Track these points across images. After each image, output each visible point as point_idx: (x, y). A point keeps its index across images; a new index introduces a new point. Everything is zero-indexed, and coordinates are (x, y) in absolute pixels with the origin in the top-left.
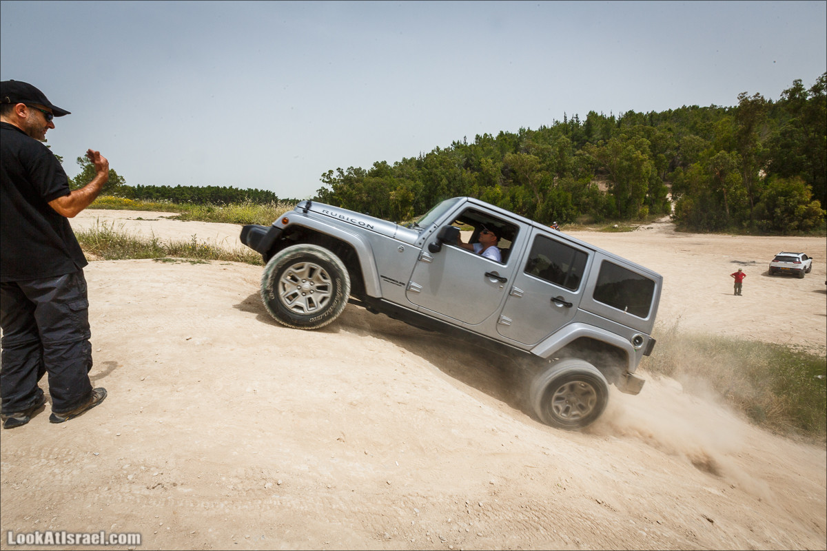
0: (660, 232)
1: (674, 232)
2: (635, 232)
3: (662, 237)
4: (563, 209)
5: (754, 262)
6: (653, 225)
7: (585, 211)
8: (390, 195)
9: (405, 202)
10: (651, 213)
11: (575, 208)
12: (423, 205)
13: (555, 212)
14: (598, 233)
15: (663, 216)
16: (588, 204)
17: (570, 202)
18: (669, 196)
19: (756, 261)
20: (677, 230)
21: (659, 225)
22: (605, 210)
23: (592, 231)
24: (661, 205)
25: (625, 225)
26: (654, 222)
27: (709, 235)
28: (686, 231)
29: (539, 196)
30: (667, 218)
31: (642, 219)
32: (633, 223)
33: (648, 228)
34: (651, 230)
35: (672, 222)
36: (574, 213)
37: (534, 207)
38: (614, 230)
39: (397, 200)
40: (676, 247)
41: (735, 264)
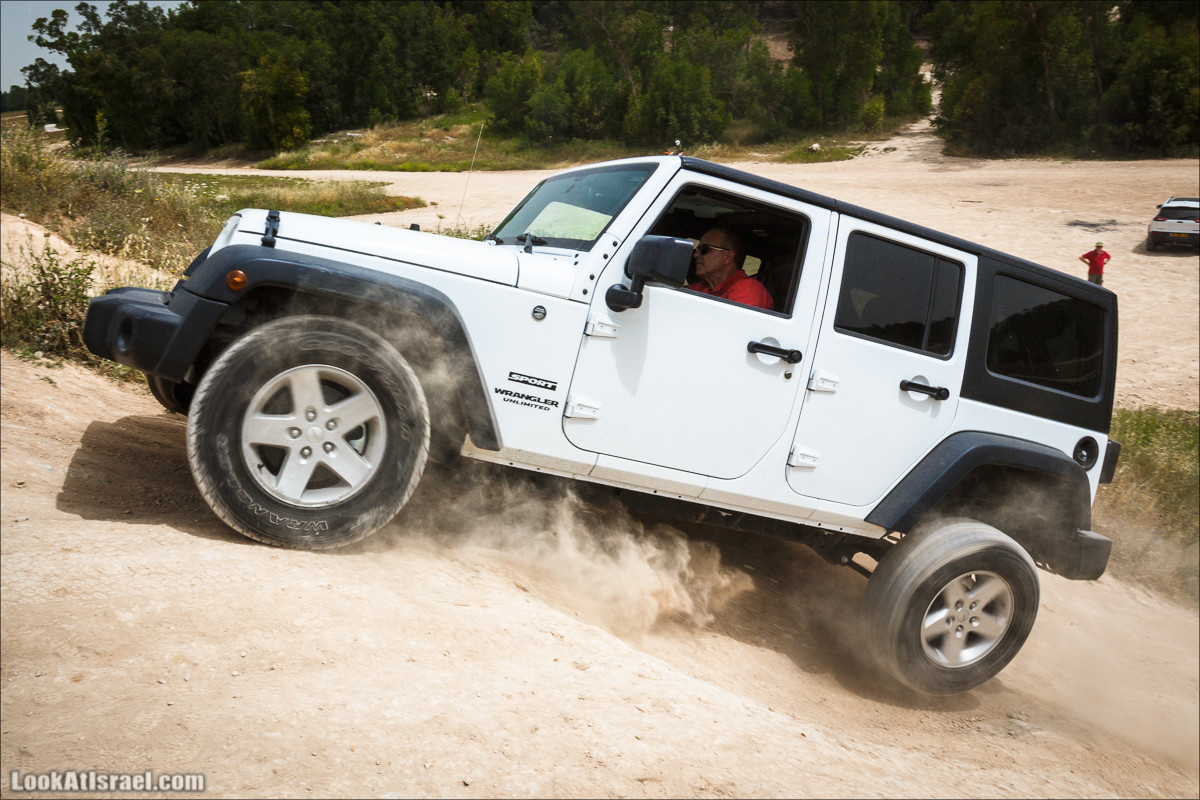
0: (914, 158)
1: (941, 159)
2: (859, 159)
3: (921, 172)
4: (693, 107)
5: (1113, 222)
6: (896, 142)
7: (740, 112)
8: (241, 80)
9: (283, 98)
10: (891, 112)
11: (721, 104)
12: (336, 106)
13: (672, 117)
14: (776, 166)
15: (915, 120)
16: (750, 94)
17: (707, 89)
18: (927, 73)
19: (1120, 219)
20: (947, 153)
21: (908, 141)
22: (786, 109)
23: (762, 161)
24: (910, 92)
25: (835, 143)
26: (898, 134)
27: (1015, 163)
28: (967, 155)
29: (632, 76)
30: (924, 124)
31: (872, 128)
32: (853, 139)
33: (886, 150)
34: (891, 153)
35: (935, 133)
36: (719, 119)
37: (621, 104)
38: (811, 157)
39: (263, 93)
40: (951, 193)
41: (1077, 230)
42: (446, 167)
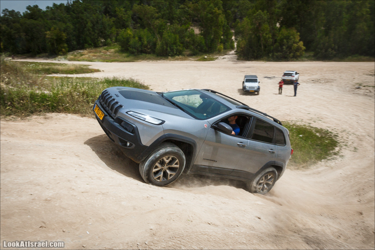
0: (229, 61)
1: (236, 61)
2: (216, 61)
3: (230, 64)
4: (174, 46)
5: (274, 77)
6: (226, 56)
7: (187, 47)
8: (46, 34)
9: (59, 40)
10: (225, 48)
11: (181, 45)
12: (75, 43)
13: (169, 49)
14: (196, 62)
15: (231, 51)
16: (189, 43)
17: (178, 41)
18: (233, 38)
19: (276, 76)
20: (238, 59)
21: (229, 56)
22: (198, 47)
23: (192, 60)
24: (230, 43)
25: (211, 56)
26: (226, 54)
27: (254, 62)
28: (242, 60)
29: (158, 36)
30: (233, 52)
31: (220, 53)
32: (215, 55)
33: (223, 58)
34: (225, 59)
35: (236, 54)
36: (181, 49)
37: (155, 44)
38: (205, 60)
39: (53, 39)
40: (238, 69)
41: (266, 79)
42: (107, 61)
